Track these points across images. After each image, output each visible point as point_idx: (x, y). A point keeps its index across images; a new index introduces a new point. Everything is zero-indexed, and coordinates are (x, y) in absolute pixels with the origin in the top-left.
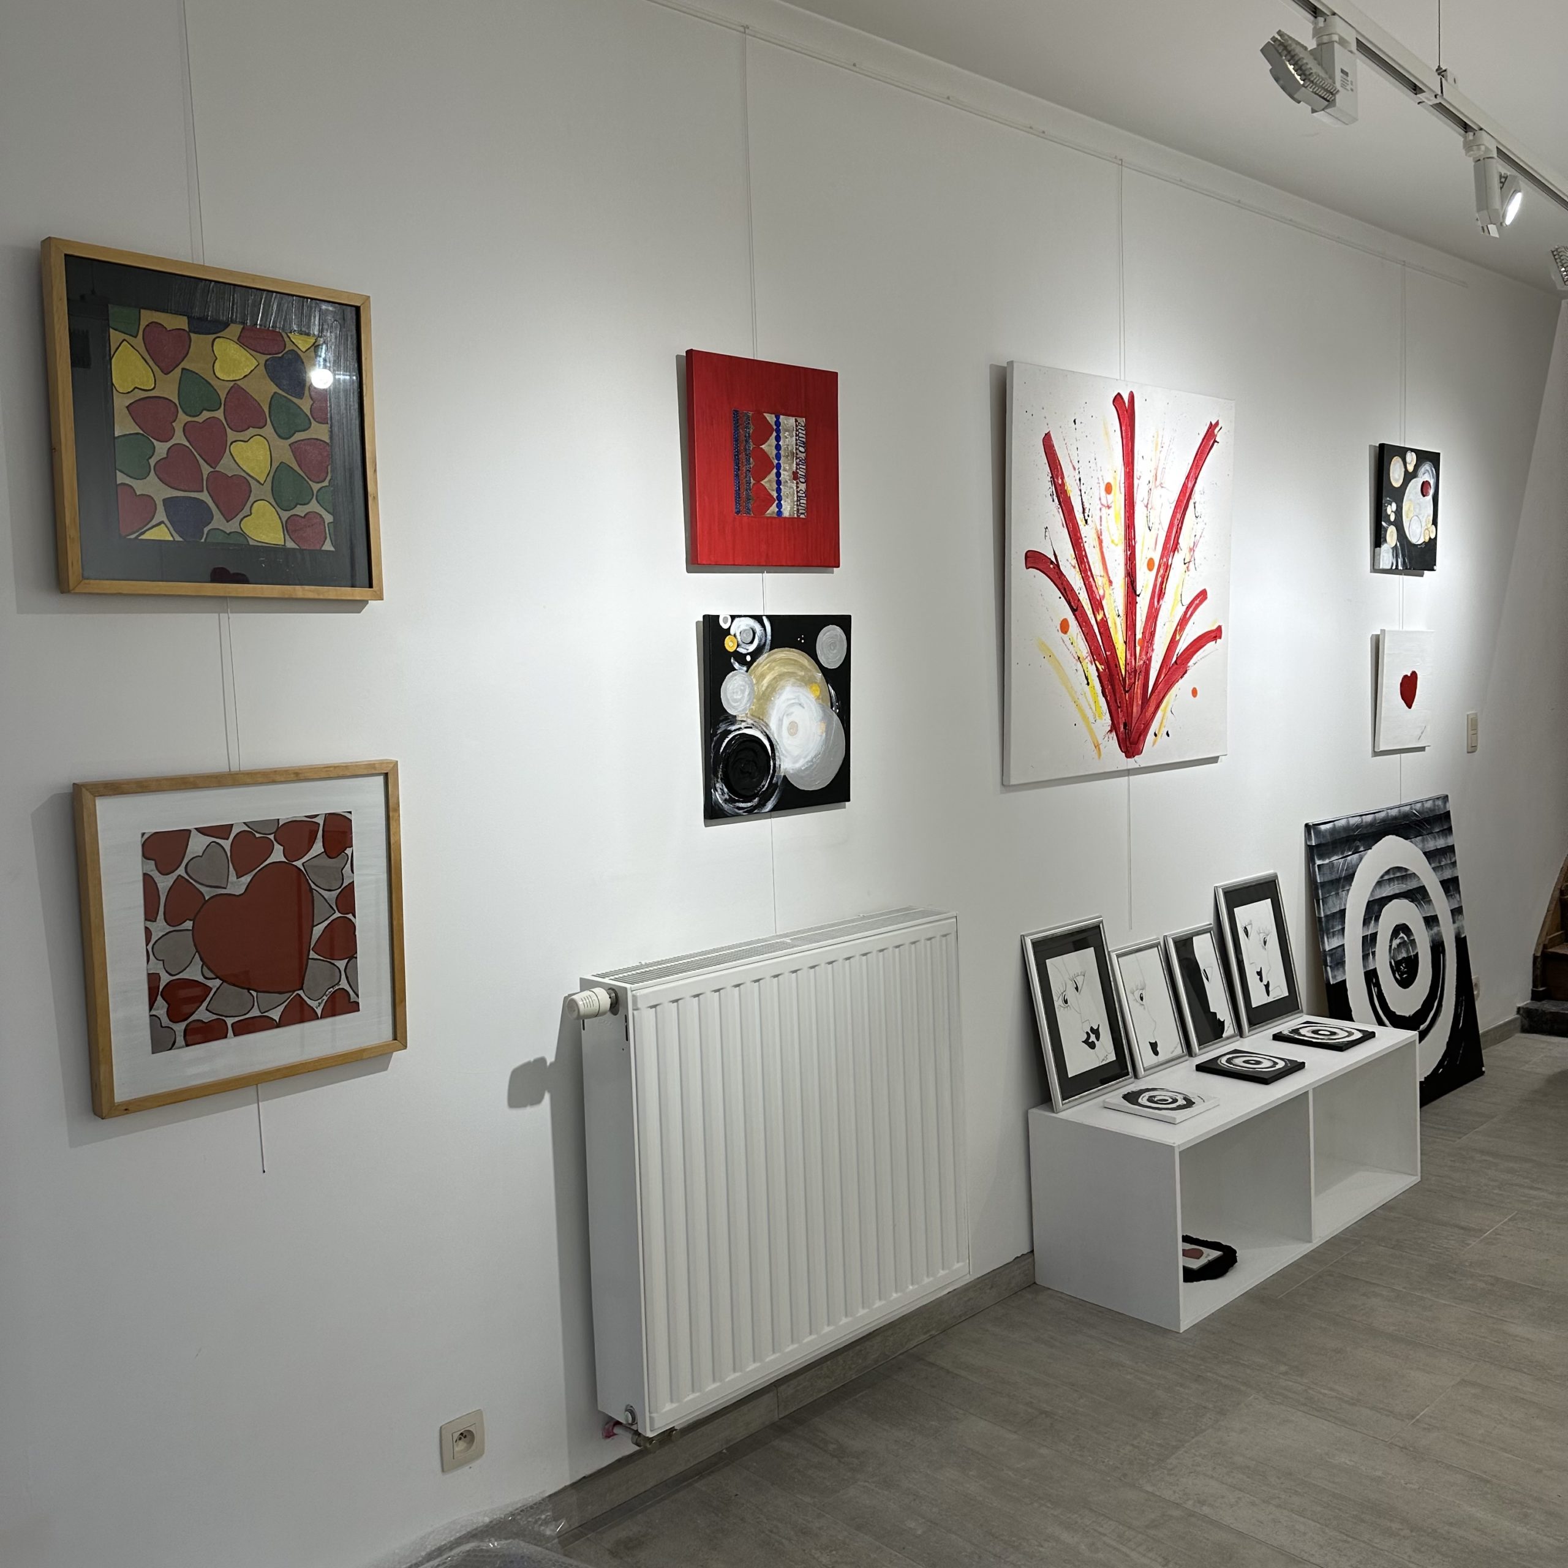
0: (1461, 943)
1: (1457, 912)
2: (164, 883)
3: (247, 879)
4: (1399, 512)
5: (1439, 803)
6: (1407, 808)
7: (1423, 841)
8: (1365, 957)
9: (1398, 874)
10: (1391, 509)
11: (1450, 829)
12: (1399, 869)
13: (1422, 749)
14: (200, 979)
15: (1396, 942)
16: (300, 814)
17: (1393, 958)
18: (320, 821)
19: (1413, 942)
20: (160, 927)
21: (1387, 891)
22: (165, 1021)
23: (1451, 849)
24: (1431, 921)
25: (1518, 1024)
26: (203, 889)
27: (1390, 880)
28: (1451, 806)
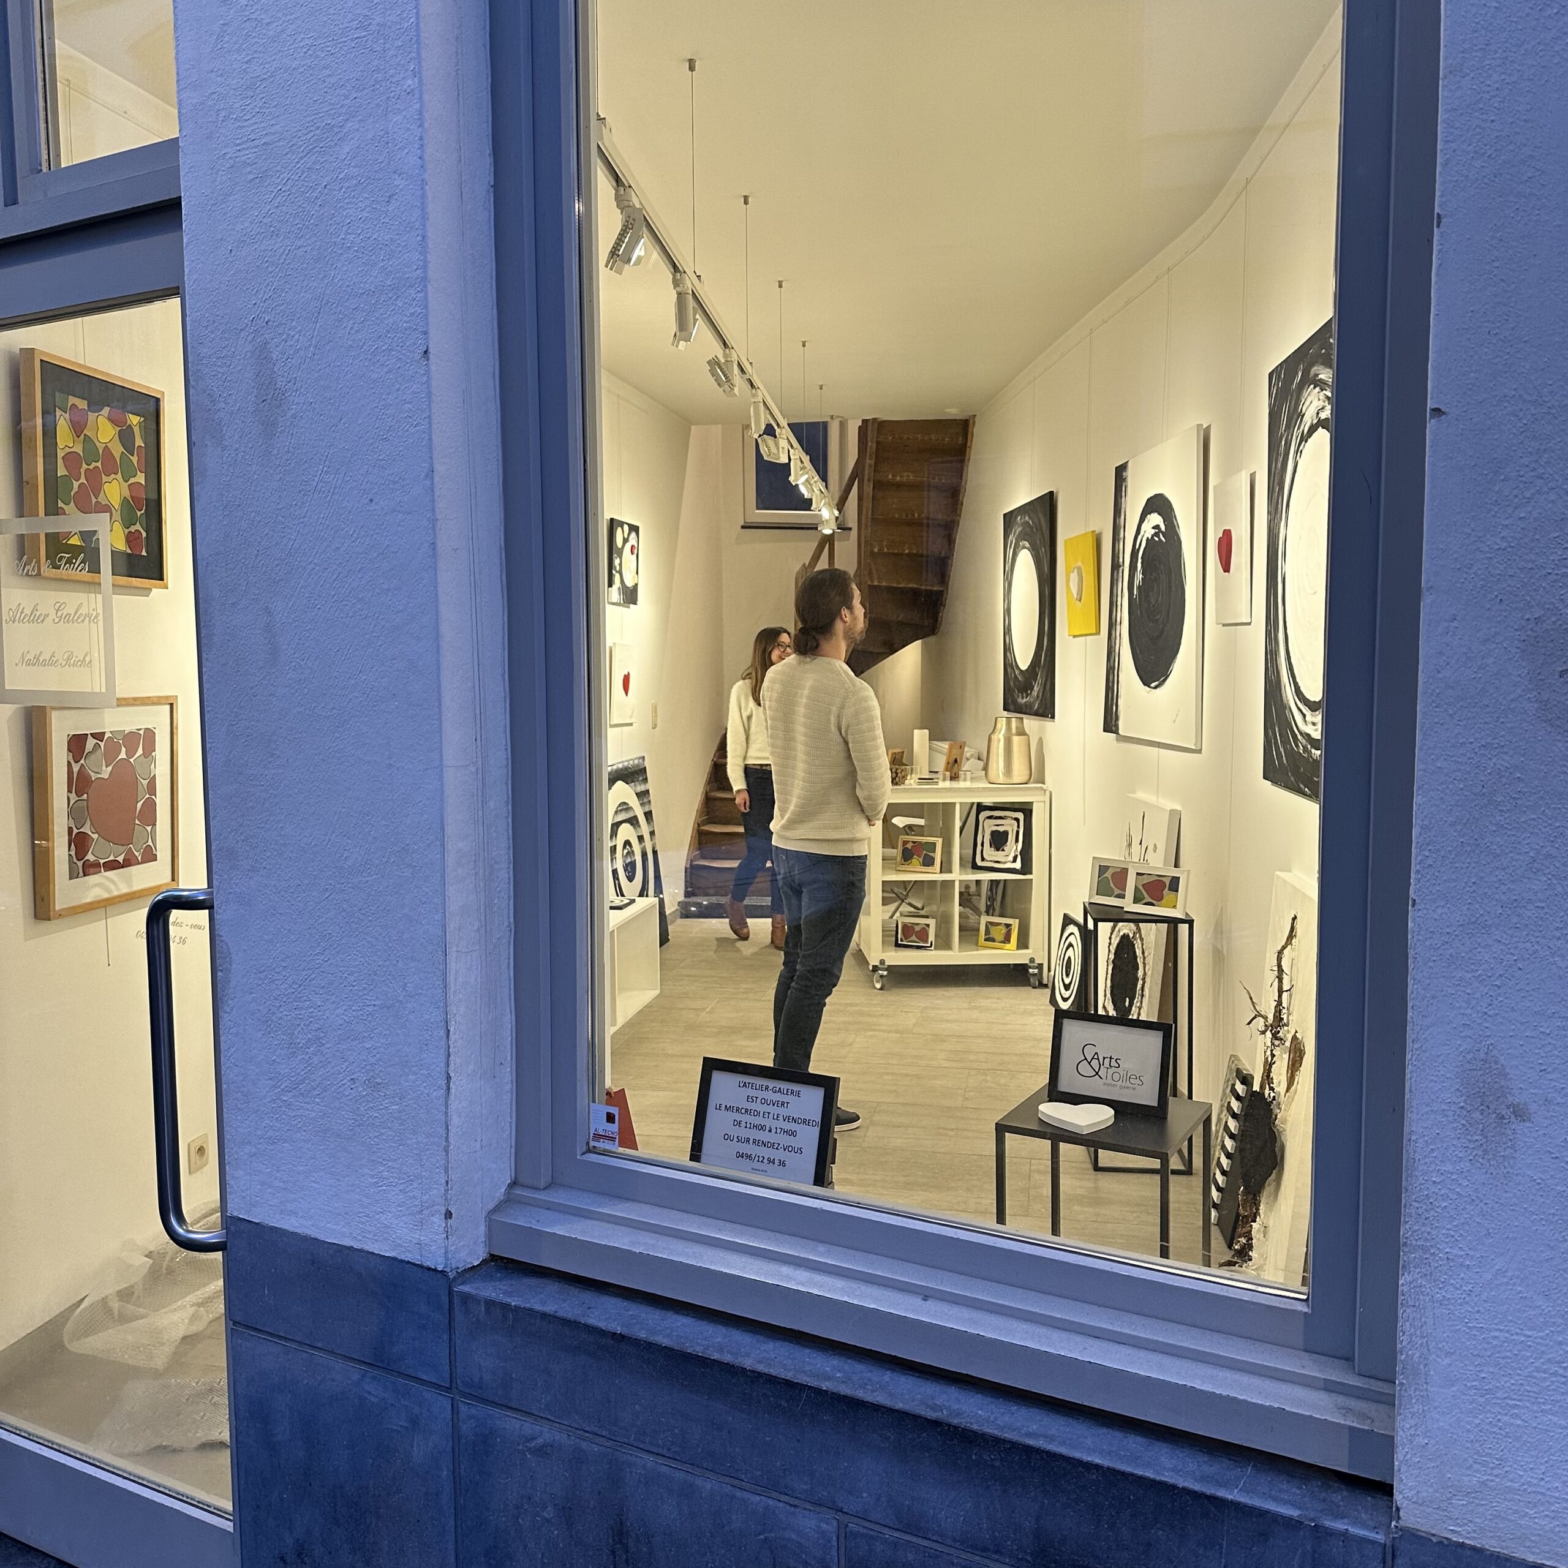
0: (655, 853)
1: (652, 833)
2: (76, 768)
3: (110, 768)
4: (620, 565)
5: (641, 761)
6: (626, 764)
7: (635, 785)
8: (612, 860)
9: (624, 807)
10: (617, 562)
11: (646, 779)
12: (624, 803)
13: (631, 724)
14: (90, 833)
15: (626, 851)
16: (133, 728)
17: (624, 861)
18: (142, 732)
19: (633, 851)
20: (74, 797)
21: (620, 818)
22: (75, 860)
23: (648, 791)
24: (641, 838)
25: (679, 913)
26: (92, 774)
27: (621, 810)
28: (647, 764)
